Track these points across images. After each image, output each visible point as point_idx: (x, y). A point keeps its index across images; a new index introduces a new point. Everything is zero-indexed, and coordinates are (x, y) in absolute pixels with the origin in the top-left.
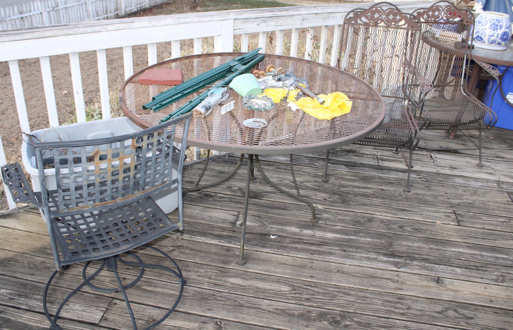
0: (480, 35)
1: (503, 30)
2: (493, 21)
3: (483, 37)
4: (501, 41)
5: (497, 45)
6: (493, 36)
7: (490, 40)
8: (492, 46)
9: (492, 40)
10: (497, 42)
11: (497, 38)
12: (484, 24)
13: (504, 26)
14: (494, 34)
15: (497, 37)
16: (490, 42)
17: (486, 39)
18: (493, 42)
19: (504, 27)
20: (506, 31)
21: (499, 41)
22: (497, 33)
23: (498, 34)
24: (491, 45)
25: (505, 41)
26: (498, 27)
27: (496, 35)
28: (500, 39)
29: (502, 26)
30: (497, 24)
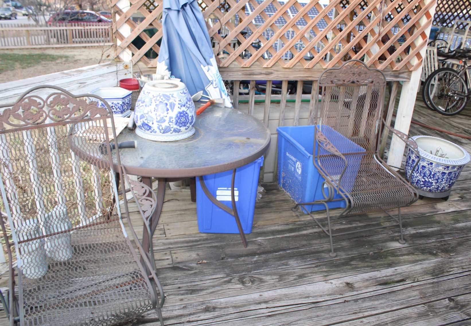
0: (146, 122)
1: (177, 110)
2: (158, 98)
3: (150, 124)
4: (178, 127)
5: (174, 133)
6: (164, 121)
7: (161, 128)
8: (167, 136)
9: (164, 127)
10: (172, 129)
11: (171, 124)
12: (148, 104)
13: (177, 103)
14: (165, 118)
15: (170, 122)
16: (162, 131)
17: (155, 127)
18: (166, 131)
19: (177, 106)
20: (181, 111)
21: (175, 127)
22: (169, 116)
23: (171, 118)
24: (165, 134)
25: (185, 126)
26: (168, 107)
27: (167, 119)
28: (176, 124)
29: (174, 105)
30: (166, 102)
